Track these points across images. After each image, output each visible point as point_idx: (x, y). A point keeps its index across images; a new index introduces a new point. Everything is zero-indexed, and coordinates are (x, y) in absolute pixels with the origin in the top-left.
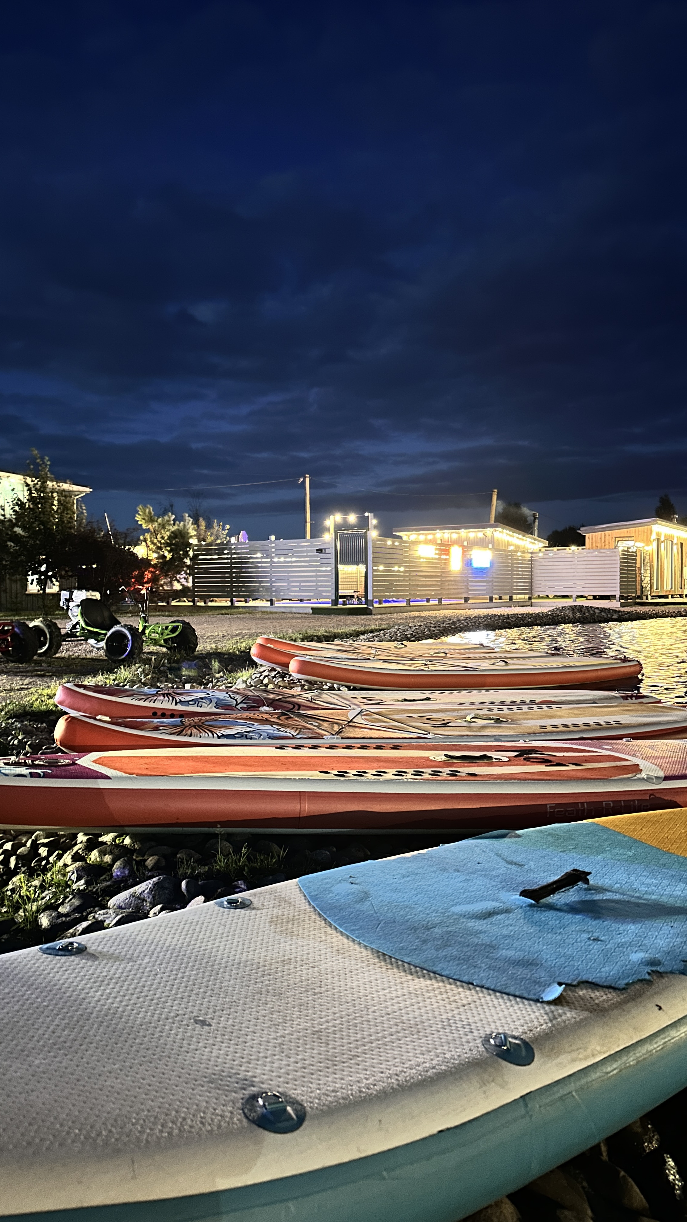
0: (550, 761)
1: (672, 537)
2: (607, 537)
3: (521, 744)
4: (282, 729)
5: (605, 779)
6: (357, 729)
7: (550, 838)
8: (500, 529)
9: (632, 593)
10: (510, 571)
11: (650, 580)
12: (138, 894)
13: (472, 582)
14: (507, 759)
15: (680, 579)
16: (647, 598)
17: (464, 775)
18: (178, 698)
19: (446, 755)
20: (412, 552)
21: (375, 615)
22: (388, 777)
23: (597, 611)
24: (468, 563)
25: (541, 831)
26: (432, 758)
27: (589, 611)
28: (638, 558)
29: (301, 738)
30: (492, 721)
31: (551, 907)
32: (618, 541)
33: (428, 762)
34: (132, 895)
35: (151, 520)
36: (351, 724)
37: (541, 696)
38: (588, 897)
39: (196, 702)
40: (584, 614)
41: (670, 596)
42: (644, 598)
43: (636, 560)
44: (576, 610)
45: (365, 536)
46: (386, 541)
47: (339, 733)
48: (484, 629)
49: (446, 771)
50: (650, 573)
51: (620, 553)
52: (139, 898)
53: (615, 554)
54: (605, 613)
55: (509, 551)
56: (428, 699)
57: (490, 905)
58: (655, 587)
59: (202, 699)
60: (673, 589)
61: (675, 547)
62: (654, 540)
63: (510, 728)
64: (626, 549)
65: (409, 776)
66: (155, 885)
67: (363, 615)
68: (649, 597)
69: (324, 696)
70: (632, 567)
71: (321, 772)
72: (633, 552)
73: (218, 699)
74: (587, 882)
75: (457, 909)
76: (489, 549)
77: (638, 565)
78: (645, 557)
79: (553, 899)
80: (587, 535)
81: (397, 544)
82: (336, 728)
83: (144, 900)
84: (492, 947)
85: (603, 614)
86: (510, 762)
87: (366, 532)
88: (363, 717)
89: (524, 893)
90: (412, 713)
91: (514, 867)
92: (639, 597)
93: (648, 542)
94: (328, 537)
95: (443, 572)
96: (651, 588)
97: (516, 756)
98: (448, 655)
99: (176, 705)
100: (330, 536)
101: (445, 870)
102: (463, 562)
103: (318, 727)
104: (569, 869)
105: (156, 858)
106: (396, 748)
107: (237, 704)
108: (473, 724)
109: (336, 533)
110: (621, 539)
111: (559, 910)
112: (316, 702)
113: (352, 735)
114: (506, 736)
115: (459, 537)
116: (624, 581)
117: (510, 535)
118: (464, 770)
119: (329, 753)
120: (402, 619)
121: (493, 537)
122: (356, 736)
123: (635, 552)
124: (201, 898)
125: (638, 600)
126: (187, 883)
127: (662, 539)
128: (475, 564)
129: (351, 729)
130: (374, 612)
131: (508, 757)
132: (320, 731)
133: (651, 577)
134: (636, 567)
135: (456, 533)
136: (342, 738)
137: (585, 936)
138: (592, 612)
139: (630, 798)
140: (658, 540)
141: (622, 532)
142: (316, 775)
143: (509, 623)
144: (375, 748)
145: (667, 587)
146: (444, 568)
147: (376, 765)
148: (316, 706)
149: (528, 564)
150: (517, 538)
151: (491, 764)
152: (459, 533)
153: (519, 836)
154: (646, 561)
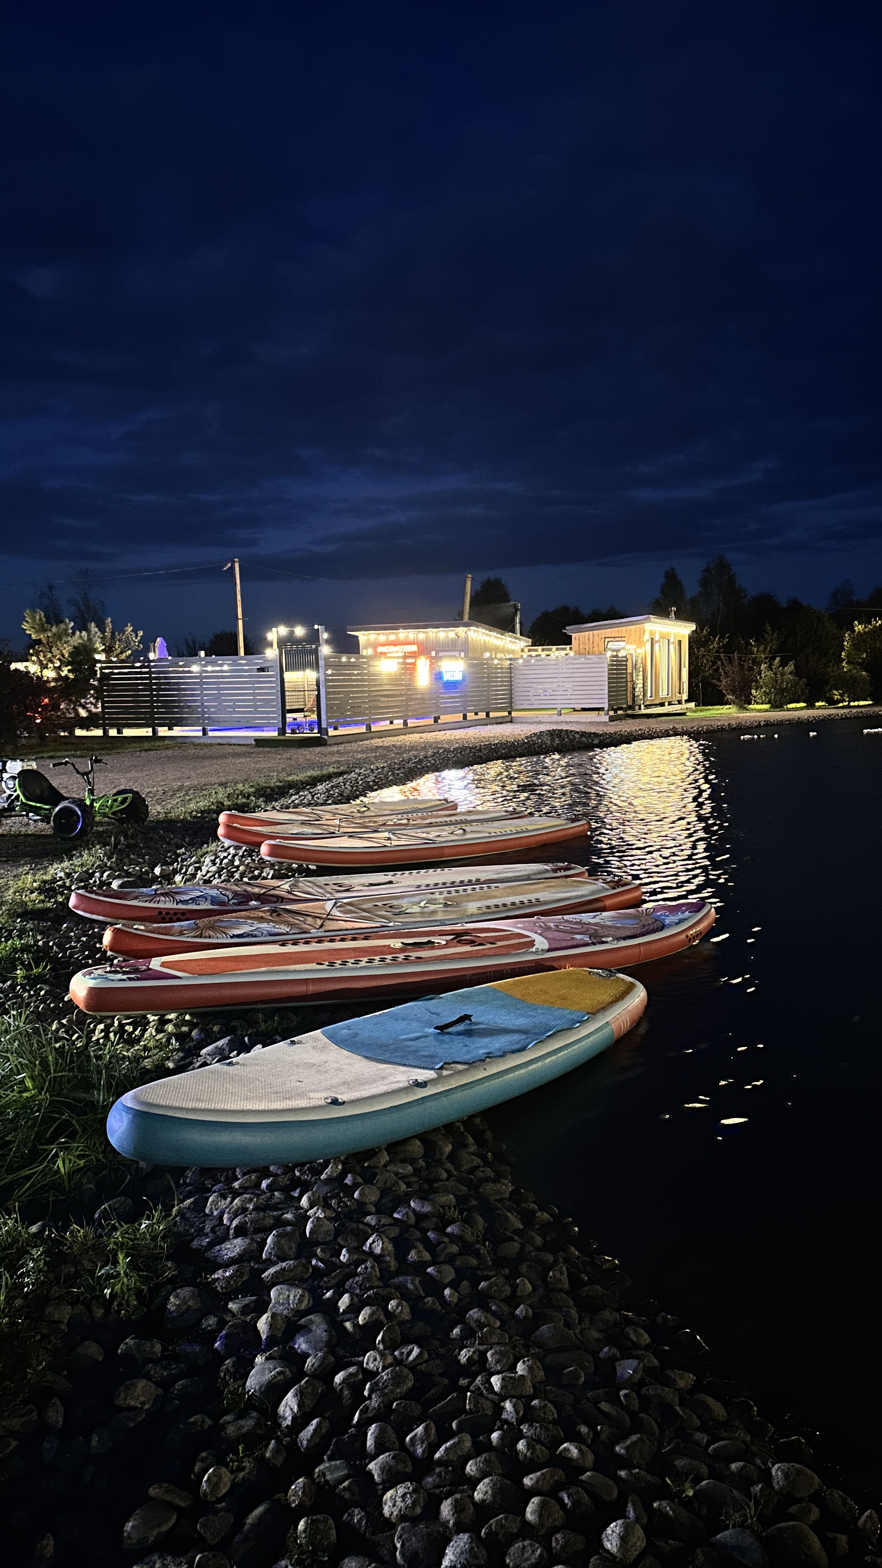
0: (474, 942)
1: (669, 634)
2: (596, 638)
3: (458, 927)
4: (277, 926)
5: (507, 955)
6: (334, 922)
7: (459, 998)
8: (475, 628)
9: (624, 703)
10: (485, 682)
11: (643, 687)
12: (220, 1046)
13: (443, 698)
14: (445, 943)
15: (678, 683)
16: (640, 709)
17: (413, 958)
18: (178, 897)
19: (402, 943)
20: (372, 669)
21: (330, 745)
22: (363, 964)
23: (577, 736)
24: (438, 676)
25: (455, 994)
26: (392, 946)
27: (568, 736)
28: (629, 664)
29: (294, 934)
30: (441, 906)
31: (449, 1033)
32: (608, 642)
33: (389, 950)
34: (216, 1048)
35: (43, 630)
36: (329, 917)
37: (485, 874)
38: (470, 1028)
39: (194, 900)
40: (564, 740)
41: (666, 704)
42: (637, 707)
43: (626, 665)
44: (554, 736)
45: (316, 652)
46: (340, 658)
47: (322, 926)
48: (453, 767)
49: (401, 956)
50: (643, 680)
51: (608, 659)
52: (220, 1049)
53: (602, 660)
54: (586, 737)
55: (485, 659)
56: (391, 882)
57: (418, 1034)
58: (649, 695)
59: (198, 897)
60: (670, 695)
61: (672, 647)
62: (648, 641)
63: (453, 912)
64: (615, 653)
65: (376, 962)
66: (229, 1041)
67: (317, 746)
68: (642, 706)
69: (301, 884)
70: (622, 674)
71: (317, 964)
72: (622, 657)
73: (212, 897)
74: (470, 1020)
75: (402, 1037)
76: (462, 658)
77: (629, 671)
78: (636, 661)
79: (450, 1030)
80: (574, 635)
81: (353, 660)
82: (319, 922)
83: (224, 1050)
84: (416, 1051)
85: (584, 739)
86: (448, 945)
87: (317, 648)
88: (338, 909)
89: (436, 1028)
90: (378, 902)
91: (434, 1016)
92: (631, 707)
93: (640, 643)
94: (271, 653)
95: (409, 690)
96: (644, 696)
97: (452, 939)
98: (411, 822)
99: (177, 904)
100: (275, 652)
101: (397, 1020)
102: (431, 676)
103: (304, 922)
104: (462, 1014)
105: (219, 1026)
106: (366, 938)
107: (229, 901)
108: (426, 910)
109: (279, 646)
110: (612, 639)
111: (453, 1034)
112: (295, 893)
113: (332, 928)
114: (449, 920)
115: (427, 637)
116: (613, 691)
117: (487, 635)
118: (414, 955)
119: (319, 947)
120: (363, 752)
121: (467, 638)
122: (335, 928)
123: (626, 657)
124: (260, 1046)
125: (630, 712)
126: (249, 1039)
127: (657, 638)
128: (446, 677)
129: (331, 922)
130: (329, 743)
131: (446, 941)
132: (306, 926)
133: (643, 684)
134: (626, 673)
135: (423, 632)
136: (325, 931)
137: (461, 1044)
138: (571, 737)
139: (522, 966)
140: (652, 639)
141: (611, 632)
142: (314, 966)
143: (481, 757)
144: (351, 940)
145: (663, 693)
146: (409, 685)
147: (353, 955)
148: (297, 898)
149: (507, 673)
150: (495, 637)
151: (433, 948)
152: (426, 633)
153: (441, 998)
154: (638, 666)
